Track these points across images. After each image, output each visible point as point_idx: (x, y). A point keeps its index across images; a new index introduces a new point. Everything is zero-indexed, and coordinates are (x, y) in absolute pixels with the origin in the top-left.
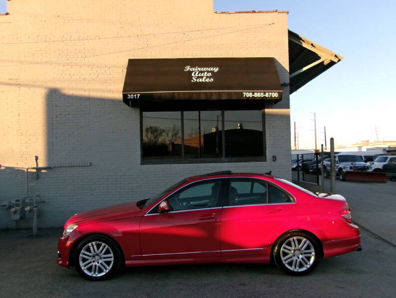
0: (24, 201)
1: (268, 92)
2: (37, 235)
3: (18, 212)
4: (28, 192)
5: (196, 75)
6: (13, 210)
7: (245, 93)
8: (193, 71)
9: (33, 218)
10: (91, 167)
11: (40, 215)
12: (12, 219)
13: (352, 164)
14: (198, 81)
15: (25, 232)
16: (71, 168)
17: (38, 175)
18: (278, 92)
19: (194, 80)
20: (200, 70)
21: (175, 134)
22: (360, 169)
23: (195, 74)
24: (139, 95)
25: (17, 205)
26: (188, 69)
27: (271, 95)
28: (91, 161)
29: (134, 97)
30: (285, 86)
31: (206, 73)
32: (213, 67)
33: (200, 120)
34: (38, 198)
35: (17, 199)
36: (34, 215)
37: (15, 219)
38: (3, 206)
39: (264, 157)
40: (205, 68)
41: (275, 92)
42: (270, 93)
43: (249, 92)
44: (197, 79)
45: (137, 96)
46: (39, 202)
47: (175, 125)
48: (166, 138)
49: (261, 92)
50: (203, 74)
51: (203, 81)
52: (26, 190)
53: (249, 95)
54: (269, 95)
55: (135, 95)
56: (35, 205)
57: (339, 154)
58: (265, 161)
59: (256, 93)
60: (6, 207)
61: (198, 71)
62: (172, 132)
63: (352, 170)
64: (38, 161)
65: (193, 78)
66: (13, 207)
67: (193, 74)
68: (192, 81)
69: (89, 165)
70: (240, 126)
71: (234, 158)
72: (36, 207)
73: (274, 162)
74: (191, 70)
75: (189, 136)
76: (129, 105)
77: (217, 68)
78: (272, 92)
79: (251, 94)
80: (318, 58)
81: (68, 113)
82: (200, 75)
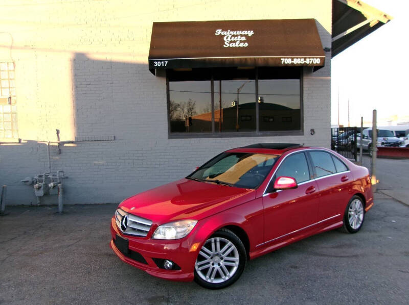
0: (47, 177)
1: (309, 58)
2: (63, 212)
3: (42, 188)
4: (50, 167)
5: (229, 39)
6: (36, 186)
7: (283, 59)
8: (224, 35)
9: (58, 194)
10: (115, 141)
11: (65, 191)
12: (36, 195)
13: (384, 139)
14: (231, 46)
15: (50, 208)
16: (94, 142)
17: (60, 150)
18: (320, 58)
19: (226, 45)
20: (232, 34)
21: (190, 108)
22: (392, 145)
23: (227, 38)
24: (167, 62)
25: (41, 181)
26: (219, 34)
27: (312, 62)
28: (115, 135)
29: (161, 64)
30: (327, 51)
31: (239, 37)
32: (247, 30)
33: (221, 93)
34: (61, 174)
35: (40, 174)
36: (59, 191)
37: (39, 195)
38: (25, 182)
39: (301, 130)
40: (238, 32)
41: (317, 58)
42: (312, 59)
43: (288, 58)
44: (229, 44)
45: (165, 63)
46: (63, 178)
47: (190, 100)
48: (182, 113)
49: (301, 58)
50: (236, 38)
51: (237, 46)
52: (49, 166)
53: (287, 61)
54: (310, 61)
55: (163, 63)
56: (58, 181)
57: (368, 129)
58: (303, 135)
59: (295, 60)
60: (28, 183)
61: (231, 34)
62: (188, 107)
63: (383, 146)
64: (60, 135)
65: (226, 43)
66: (36, 183)
67: (225, 39)
68: (224, 46)
69: (113, 139)
70: (260, 100)
71: (269, 132)
72: (60, 183)
73: (313, 136)
74: (222, 34)
75: (205, 112)
76: (154, 75)
77: (252, 31)
78: (313, 58)
79: (290, 60)
80: (364, 19)
81: (89, 83)
82: (233, 39)
